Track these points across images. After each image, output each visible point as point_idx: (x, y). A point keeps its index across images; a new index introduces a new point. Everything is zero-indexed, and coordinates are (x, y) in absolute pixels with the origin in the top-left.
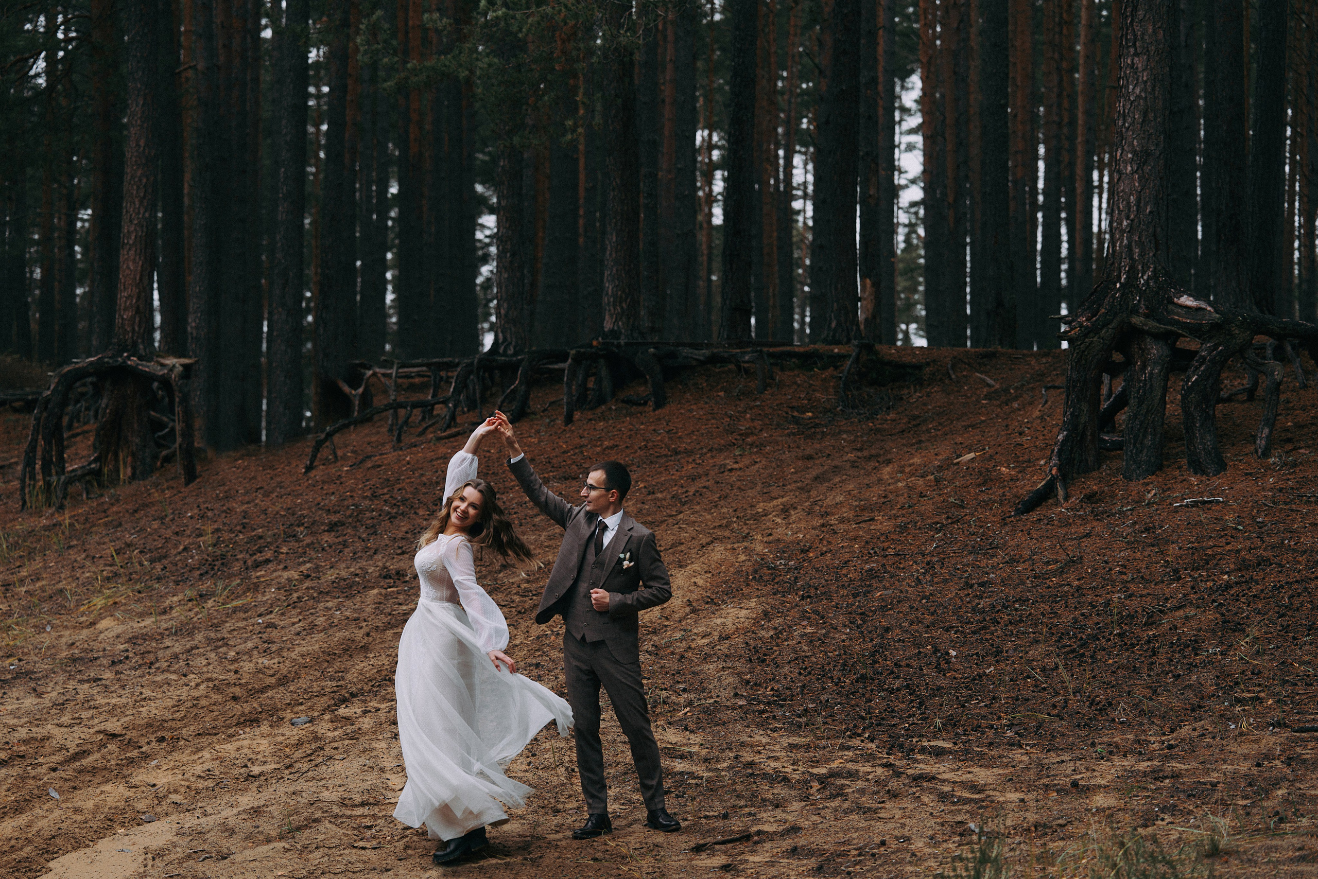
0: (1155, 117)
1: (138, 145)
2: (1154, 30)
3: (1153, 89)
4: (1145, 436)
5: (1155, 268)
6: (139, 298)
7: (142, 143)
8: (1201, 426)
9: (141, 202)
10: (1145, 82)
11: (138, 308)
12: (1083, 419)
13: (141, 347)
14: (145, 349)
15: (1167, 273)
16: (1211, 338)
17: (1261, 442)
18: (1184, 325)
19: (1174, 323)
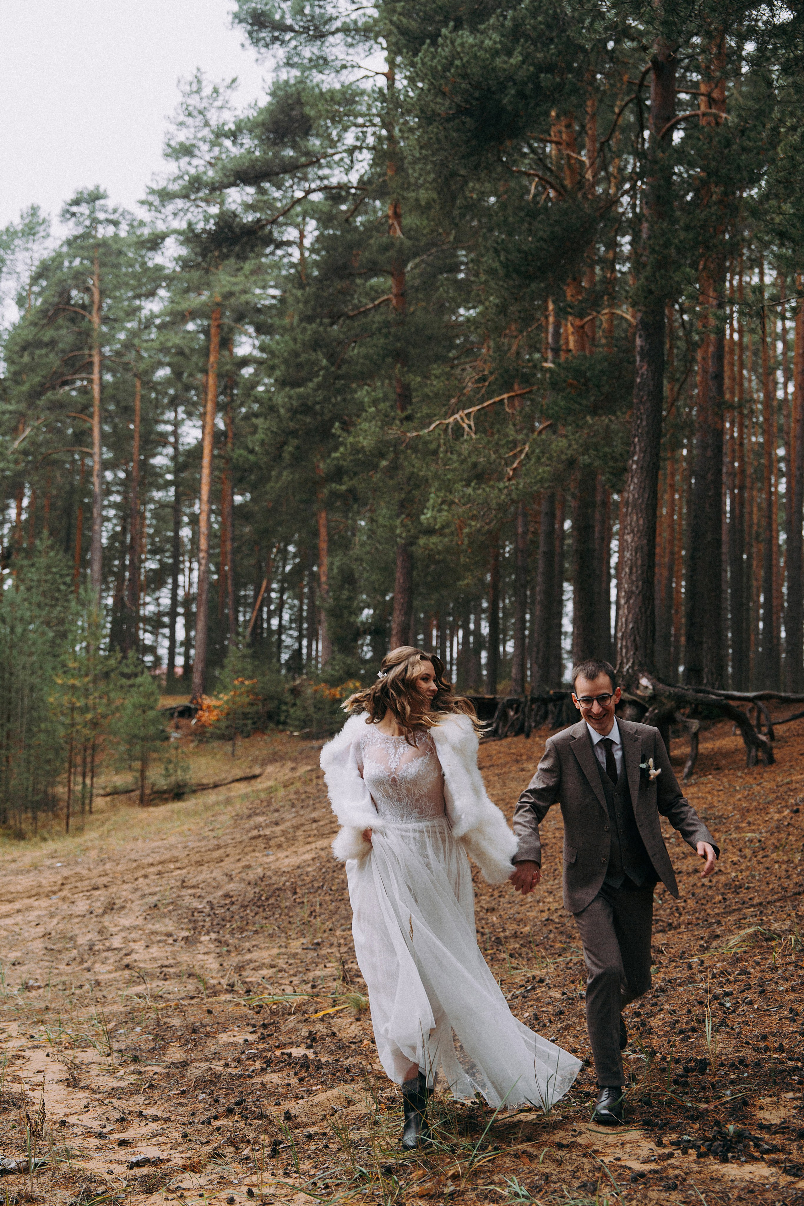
0: (637, 571)
1: (399, 582)
3: (636, 553)
5: (634, 662)
7: (401, 581)
9: (400, 612)
10: (632, 550)
15: (641, 665)
16: (651, 705)
17: (686, 770)
18: (639, 697)
19: (636, 695)
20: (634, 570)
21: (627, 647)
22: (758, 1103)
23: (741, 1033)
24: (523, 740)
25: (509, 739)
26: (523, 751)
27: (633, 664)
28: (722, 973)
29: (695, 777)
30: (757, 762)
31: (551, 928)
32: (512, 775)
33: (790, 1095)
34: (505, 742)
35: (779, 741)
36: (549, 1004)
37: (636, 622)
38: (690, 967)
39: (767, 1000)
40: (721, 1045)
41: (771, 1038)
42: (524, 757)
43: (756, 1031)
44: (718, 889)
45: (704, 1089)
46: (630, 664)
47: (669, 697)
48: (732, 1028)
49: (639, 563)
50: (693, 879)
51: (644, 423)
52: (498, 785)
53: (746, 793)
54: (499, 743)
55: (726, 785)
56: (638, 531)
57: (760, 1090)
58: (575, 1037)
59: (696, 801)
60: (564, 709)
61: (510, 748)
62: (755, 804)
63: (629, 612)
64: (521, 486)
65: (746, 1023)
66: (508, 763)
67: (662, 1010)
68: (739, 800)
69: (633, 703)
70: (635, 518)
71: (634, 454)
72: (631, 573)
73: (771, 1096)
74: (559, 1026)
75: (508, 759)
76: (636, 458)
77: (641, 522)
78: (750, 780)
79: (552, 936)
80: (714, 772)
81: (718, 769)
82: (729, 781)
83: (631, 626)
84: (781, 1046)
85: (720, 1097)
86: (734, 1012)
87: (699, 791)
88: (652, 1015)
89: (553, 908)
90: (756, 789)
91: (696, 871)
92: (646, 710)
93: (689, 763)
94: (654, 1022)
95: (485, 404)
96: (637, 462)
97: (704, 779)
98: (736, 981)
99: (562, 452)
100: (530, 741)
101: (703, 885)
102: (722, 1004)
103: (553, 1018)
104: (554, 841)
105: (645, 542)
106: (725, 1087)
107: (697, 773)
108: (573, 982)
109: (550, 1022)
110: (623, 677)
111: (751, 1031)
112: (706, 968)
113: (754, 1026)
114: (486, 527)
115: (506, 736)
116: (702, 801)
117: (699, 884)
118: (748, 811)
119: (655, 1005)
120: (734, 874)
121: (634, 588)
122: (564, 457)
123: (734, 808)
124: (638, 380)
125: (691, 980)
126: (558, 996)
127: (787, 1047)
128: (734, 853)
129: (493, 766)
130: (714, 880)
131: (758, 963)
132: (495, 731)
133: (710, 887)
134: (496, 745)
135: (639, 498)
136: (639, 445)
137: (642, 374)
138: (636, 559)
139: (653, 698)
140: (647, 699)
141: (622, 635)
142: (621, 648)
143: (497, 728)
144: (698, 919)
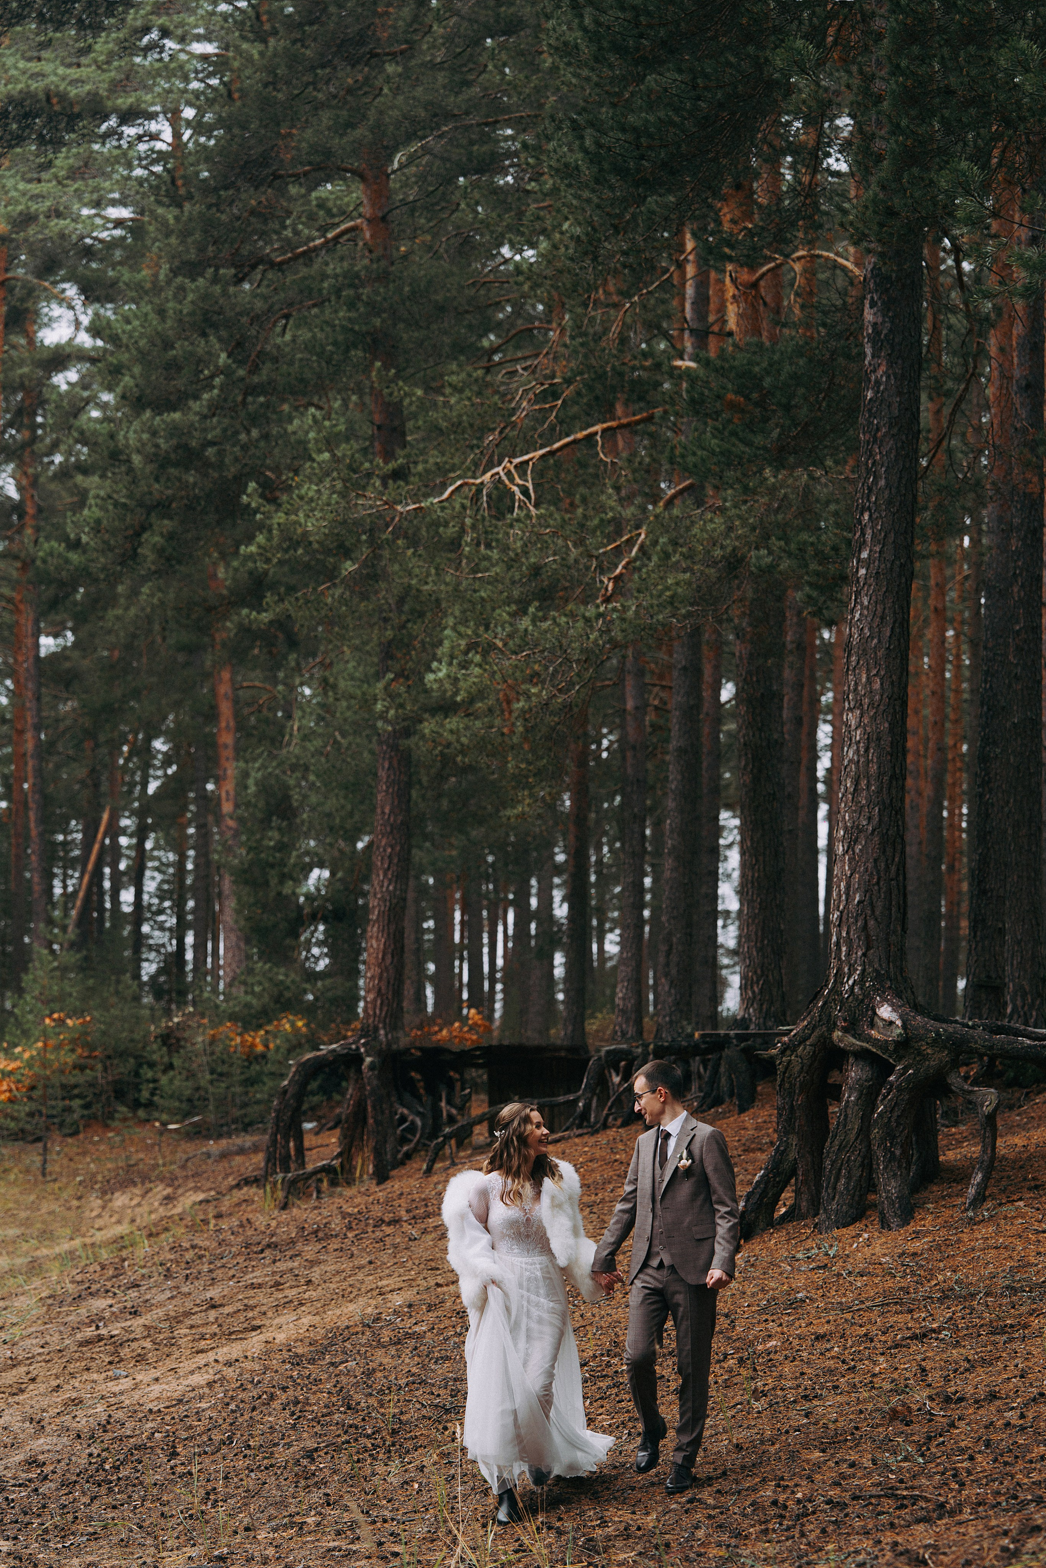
0: (868, 786)
1: (383, 813)
2: (868, 678)
3: (867, 750)
4: (837, 1179)
5: (863, 971)
6: (380, 979)
7: (387, 811)
8: (885, 1168)
9: (385, 875)
10: (858, 743)
11: (380, 990)
12: (793, 1155)
13: (382, 1032)
14: (386, 1035)
15: (878, 977)
16: (900, 1059)
17: (972, 1191)
18: (875, 1042)
19: (869, 1039)
20: (863, 784)
21: (849, 942)
27: (863, 975)
29: (989, 1204)
34: (602, 1138)
37: (867, 891)
46: (856, 976)
47: (936, 1042)
49: (874, 768)
50: (988, 1413)
51: (882, 483)
54: (591, 1140)
56: (871, 704)
59: (991, 1253)
63: (852, 871)
64: (631, 614)
69: (862, 1055)
70: (864, 678)
71: (861, 546)
72: (856, 790)
76: (864, 555)
77: (877, 686)
79: (700, 1534)
80: (1028, 1195)
81: (1037, 1188)
83: (857, 898)
87: (998, 1233)
91: (993, 1396)
92: (890, 1070)
93: (978, 1177)
95: (557, 445)
96: (868, 564)
97: (1008, 1210)
99: (714, 543)
101: (1008, 1424)
107: (993, 1197)
110: (843, 1003)
114: (561, 699)
115: (605, 1126)
116: (1005, 1253)
117: (1000, 1423)
121: (863, 822)
122: (718, 553)
124: (870, 395)
130: (1030, 1415)
132: (584, 1116)
133: (1023, 1429)
134: (585, 1145)
135: (871, 637)
136: (872, 528)
137: (878, 382)
138: (868, 762)
139: (904, 1045)
140: (891, 1048)
141: (840, 918)
142: (838, 944)
143: (587, 1107)
144: (998, 1493)
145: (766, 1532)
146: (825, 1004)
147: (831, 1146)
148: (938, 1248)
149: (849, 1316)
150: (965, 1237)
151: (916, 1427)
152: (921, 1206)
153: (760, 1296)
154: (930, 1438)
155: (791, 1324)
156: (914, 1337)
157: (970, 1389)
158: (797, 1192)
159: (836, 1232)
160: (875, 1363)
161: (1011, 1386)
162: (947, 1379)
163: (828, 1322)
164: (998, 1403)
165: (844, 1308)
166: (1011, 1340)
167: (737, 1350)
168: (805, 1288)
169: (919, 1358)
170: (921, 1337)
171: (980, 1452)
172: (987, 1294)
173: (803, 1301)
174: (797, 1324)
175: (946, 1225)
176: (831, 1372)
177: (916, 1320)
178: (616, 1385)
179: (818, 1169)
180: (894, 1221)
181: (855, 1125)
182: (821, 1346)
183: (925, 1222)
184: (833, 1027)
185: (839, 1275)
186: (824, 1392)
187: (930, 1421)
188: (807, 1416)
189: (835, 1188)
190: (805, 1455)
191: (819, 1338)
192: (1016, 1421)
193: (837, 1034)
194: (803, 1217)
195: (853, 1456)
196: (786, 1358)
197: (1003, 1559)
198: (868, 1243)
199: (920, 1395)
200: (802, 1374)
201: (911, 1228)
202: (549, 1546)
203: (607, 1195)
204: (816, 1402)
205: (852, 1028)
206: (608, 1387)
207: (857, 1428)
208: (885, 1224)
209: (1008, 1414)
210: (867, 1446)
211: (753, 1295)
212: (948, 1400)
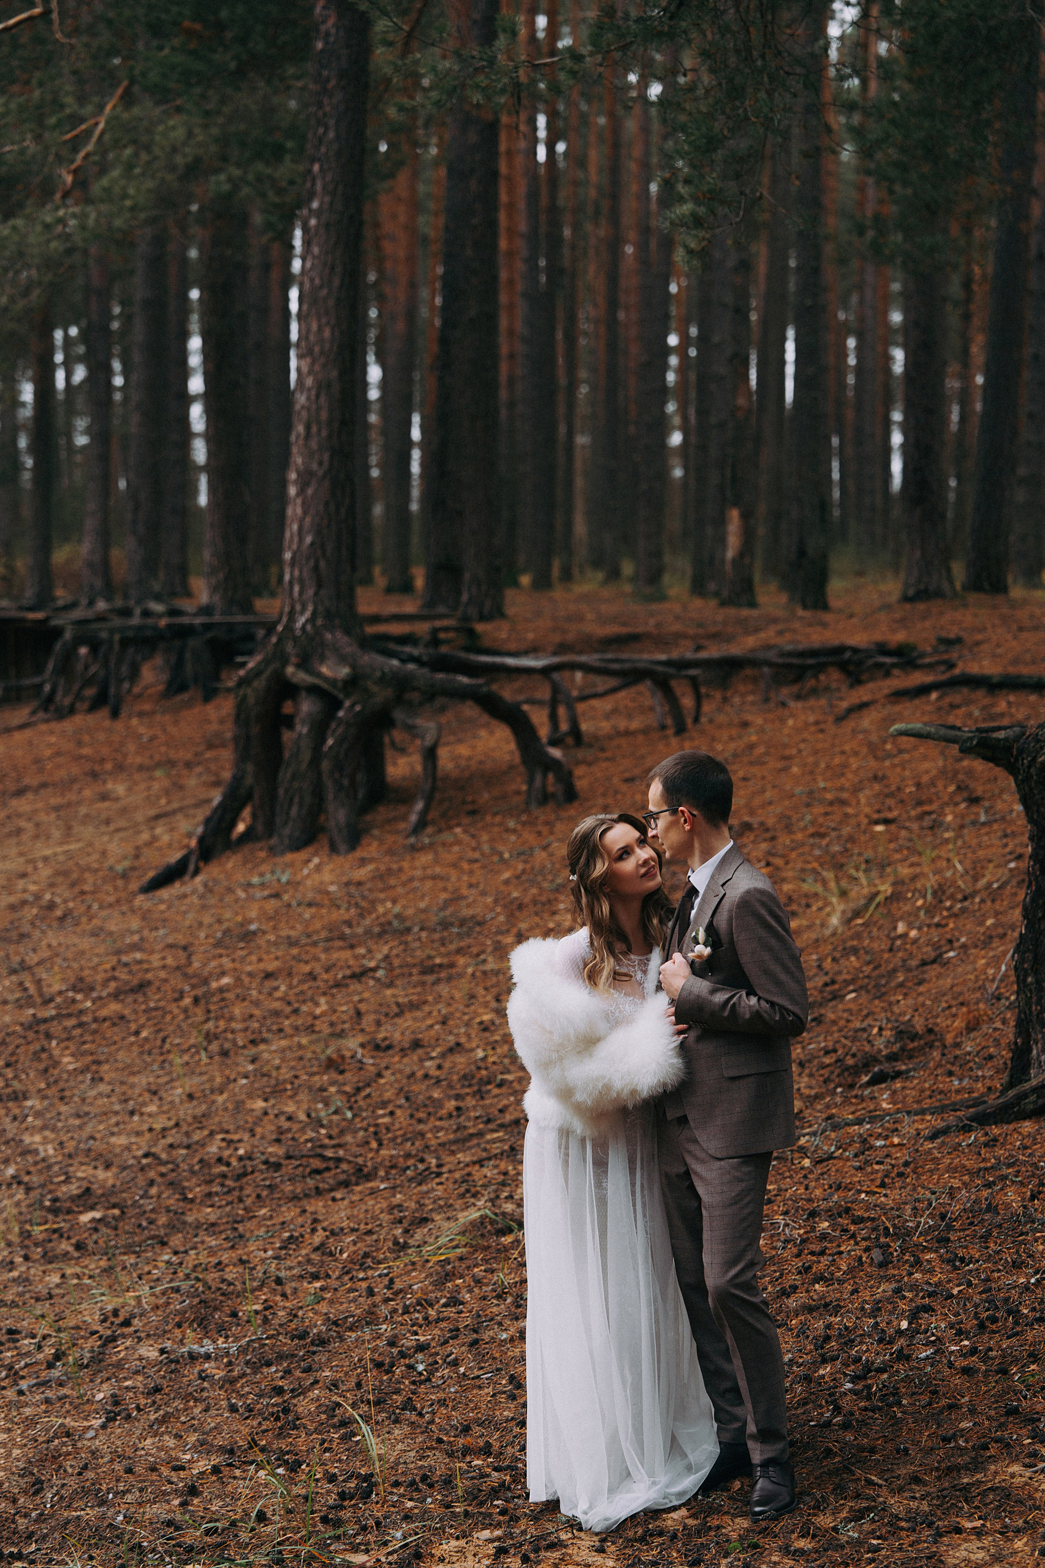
0: (319, 430)
3: (318, 396)
4: (290, 805)
5: (315, 609)
8: (334, 797)
10: (309, 390)
12: (249, 780)
15: (329, 615)
16: (348, 695)
17: (414, 818)
18: (325, 679)
19: (319, 675)
20: (314, 429)
21: (301, 581)
22: (437, 1553)
23: (432, 1422)
24: (107, 723)
25: (78, 720)
26: (105, 751)
27: (314, 614)
28: (419, 1303)
29: (429, 830)
30: (545, 798)
31: (152, 1174)
32: (83, 810)
33: (486, 1534)
34: (68, 725)
35: (590, 746)
36: (137, 1372)
37: (318, 533)
38: (371, 1292)
39: (481, 1358)
40: (400, 1446)
41: (477, 1430)
42: (109, 766)
43: (457, 1418)
44: (450, 1086)
45: (364, 1528)
46: (308, 614)
47: (383, 680)
48: (421, 1415)
49: (324, 415)
50: (409, 1063)
51: (331, 135)
52: (56, 834)
53: (520, 867)
54: (56, 726)
55: (486, 848)
56: (322, 352)
57: (443, 1529)
58: (178, 1437)
59: (429, 884)
60: (188, 656)
61: (80, 744)
62: (534, 891)
63: (305, 513)
64: (91, 221)
65: (442, 1403)
66: (73, 781)
67: (316, 1382)
68: (507, 882)
69: (314, 690)
70: (314, 326)
71: (312, 195)
72: (308, 435)
73: (457, 1538)
74: (152, 1417)
75: (75, 770)
76: (315, 205)
77: (327, 333)
78: (529, 836)
79: (154, 1191)
80: (466, 820)
81: (473, 813)
82: (492, 840)
83: (309, 539)
84: (488, 1445)
85: (385, 1544)
86: (428, 1380)
87: (436, 861)
88: (299, 1391)
89: (157, 1126)
90: (540, 856)
91: (417, 1044)
92: (338, 705)
93: (419, 806)
94: (304, 1406)
96: (318, 214)
97: (447, 837)
98: (438, 1320)
99: (174, 150)
100: (119, 725)
101: (426, 1076)
102: (411, 1367)
103: (143, 1401)
104: (163, 974)
105: (335, 374)
106: (395, 1525)
107: (433, 822)
108: (179, 1325)
109: (138, 1409)
110: (295, 639)
111: (449, 1418)
112: (396, 1293)
113: (454, 1408)
114: (21, 304)
115: (72, 711)
116: (441, 884)
117: (420, 1074)
118: (521, 907)
119: (308, 1370)
120: (480, 1054)
121: (315, 466)
123: (496, 901)
124: (320, 45)
125: (370, 1318)
126: (153, 1354)
127: (496, 1445)
128: (486, 1005)
129: (44, 785)
130: (447, 1065)
131: (478, 1282)
132: (50, 699)
133: (438, 1081)
134: (52, 732)
135: (321, 287)
136: (323, 178)
137: (327, 34)
138: (319, 409)
139: (352, 683)
140: (340, 684)
141: (293, 558)
142: (291, 583)
143: (53, 691)
144: (408, 1156)
145: (209, 1195)
146: (280, 640)
147: (285, 775)
148: (381, 877)
149: (295, 951)
150: (406, 865)
151: (348, 1075)
152: (366, 831)
153: (216, 926)
154: (358, 1090)
155: (243, 959)
156: (353, 976)
157: (397, 1036)
158: (254, 816)
159: (289, 857)
160: (317, 1004)
161: (432, 1033)
162: (378, 1023)
163: (277, 958)
164: (420, 1051)
165: (292, 943)
166: (438, 981)
167: (193, 987)
168: (258, 919)
169: (356, 998)
170: (358, 976)
171: (400, 1107)
172: (422, 929)
173: (254, 933)
174: (248, 959)
175: (390, 852)
176: (276, 1013)
177: (356, 957)
178: (81, 1025)
179: (272, 796)
180: (343, 847)
181: (306, 756)
182: (269, 984)
183: (371, 848)
184: (285, 662)
185: (289, 905)
186: (268, 1036)
187: (361, 1069)
188: (253, 1061)
189: (288, 813)
190: (250, 1104)
191: (269, 975)
192: (434, 1072)
193: (290, 670)
194: (258, 839)
195: (290, 1108)
196: (238, 996)
197: (394, 1251)
198: (318, 868)
199: (352, 1044)
200: (251, 1016)
201: (359, 853)
202: (18, 1204)
203: (71, 796)
204: (262, 1047)
205: (304, 664)
206: (74, 1027)
207: (296, 1077)
208: (334, 849)
209: (428, 1064)
210: (303, 1096)
211: (210, 926)
212: (377, 1047)
